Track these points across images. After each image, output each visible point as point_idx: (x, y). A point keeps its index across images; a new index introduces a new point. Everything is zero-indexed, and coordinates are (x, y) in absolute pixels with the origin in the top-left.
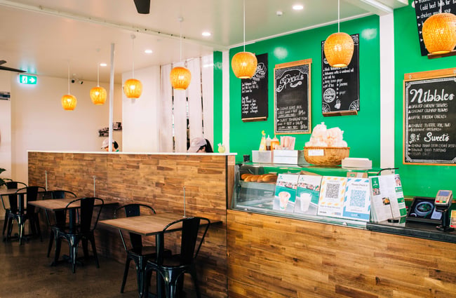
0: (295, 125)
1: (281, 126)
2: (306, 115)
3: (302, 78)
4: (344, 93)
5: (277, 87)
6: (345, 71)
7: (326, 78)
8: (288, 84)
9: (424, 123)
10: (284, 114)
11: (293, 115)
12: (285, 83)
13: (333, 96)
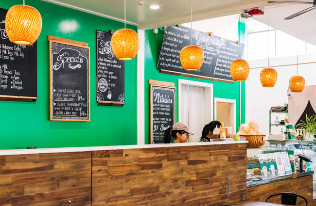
0: (74, 111)
1: (59, 111)
2: (86, 101)
3: (81, 61)
4: (114, 85)
5: (54, 64)
6: (115, 66)
7: (100, 67)
8: (67, 64)
9: (160, 117)
10: (62, 97)
11: (71, 100)
12: (63, 61)
13: (105, 86)
